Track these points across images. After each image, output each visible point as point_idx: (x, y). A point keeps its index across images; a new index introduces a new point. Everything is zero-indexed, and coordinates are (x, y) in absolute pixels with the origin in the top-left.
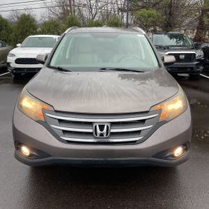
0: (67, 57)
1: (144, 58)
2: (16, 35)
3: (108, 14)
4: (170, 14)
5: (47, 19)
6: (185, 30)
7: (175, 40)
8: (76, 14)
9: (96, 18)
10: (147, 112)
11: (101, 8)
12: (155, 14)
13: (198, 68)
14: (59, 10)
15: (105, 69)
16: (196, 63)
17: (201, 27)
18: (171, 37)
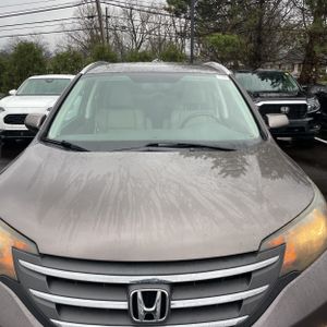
0: (87, 116)
1: (226, 115)
2: (10, 75)
3: (161, 42)
4: (260, 41)
5: (65, 50)
6: (280, 66)
7: (270, 81)
8: (111, 41)
9: (143, 48)
10: (253, 253)
11: (149, 33)
12: (236, 40)
13: (312, 128)
14: (84, 36)
15: (156, 145)
16: (308, 119)
17: (310, 61)
18: (263, 76)
